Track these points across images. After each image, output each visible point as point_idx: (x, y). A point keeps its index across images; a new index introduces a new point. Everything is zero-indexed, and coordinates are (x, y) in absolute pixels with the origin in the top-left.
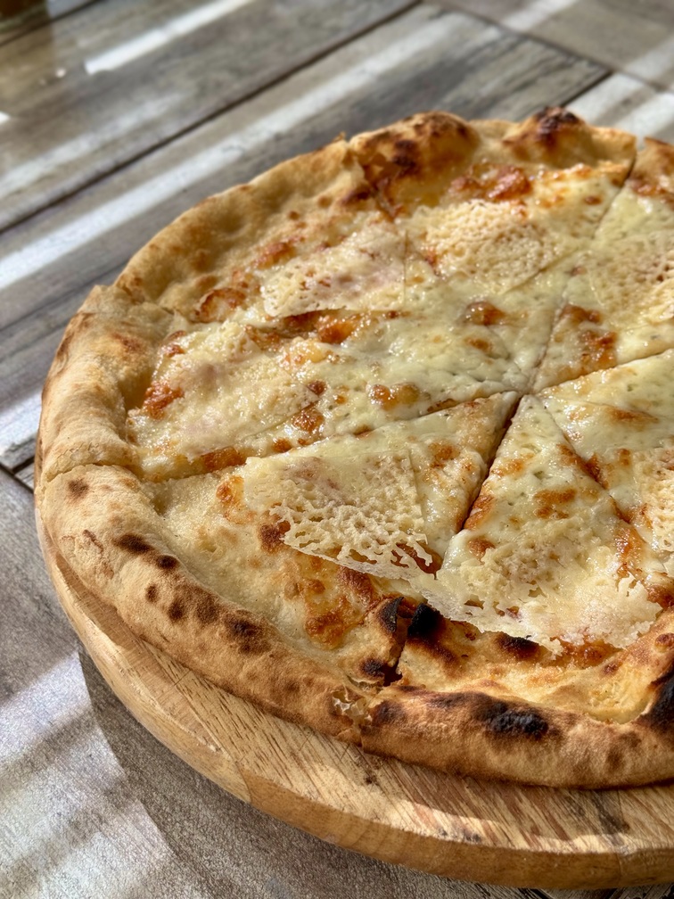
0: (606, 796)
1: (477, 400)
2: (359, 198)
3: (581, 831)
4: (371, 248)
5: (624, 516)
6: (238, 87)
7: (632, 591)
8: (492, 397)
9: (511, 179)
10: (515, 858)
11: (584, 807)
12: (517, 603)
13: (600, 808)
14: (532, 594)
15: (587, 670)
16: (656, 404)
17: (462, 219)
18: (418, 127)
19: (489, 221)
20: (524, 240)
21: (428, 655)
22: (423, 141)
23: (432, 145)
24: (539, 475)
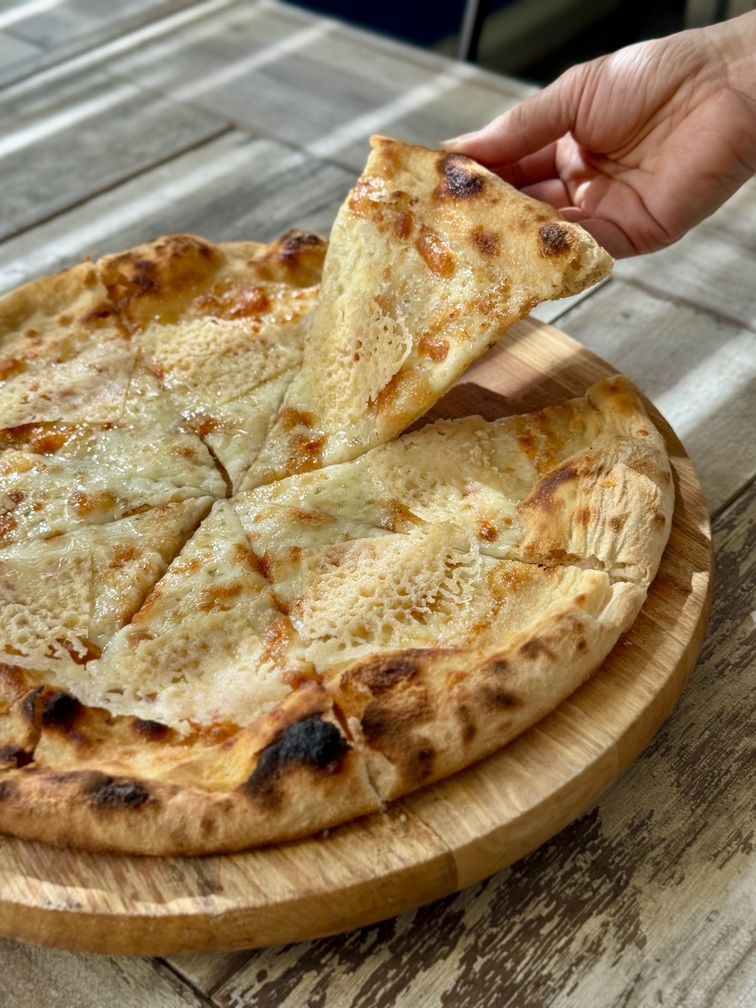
0: (209, 862)
1: (170, 505)
2: (99, 316)
3: (177, 894)
4: (99, 363)
5: (282, 608)
6: (33, 212)
7: (268, 675)
8: (185, 502)
9: (250, 296)
10: (114, 923)
11: (186, 874)
12: (156, 689)
13: (200, 873)
14: (175, 681)
15: (210, 749)
16: (340, 505)
17: (192, 335)
18: (159, 249)
19: (218, 337)
20: (250, 353)
21: (63, 740)
22: (163, 262)
23: (172, 266)
24: (211, 573)
